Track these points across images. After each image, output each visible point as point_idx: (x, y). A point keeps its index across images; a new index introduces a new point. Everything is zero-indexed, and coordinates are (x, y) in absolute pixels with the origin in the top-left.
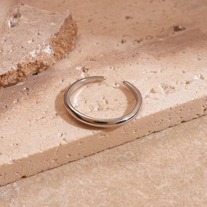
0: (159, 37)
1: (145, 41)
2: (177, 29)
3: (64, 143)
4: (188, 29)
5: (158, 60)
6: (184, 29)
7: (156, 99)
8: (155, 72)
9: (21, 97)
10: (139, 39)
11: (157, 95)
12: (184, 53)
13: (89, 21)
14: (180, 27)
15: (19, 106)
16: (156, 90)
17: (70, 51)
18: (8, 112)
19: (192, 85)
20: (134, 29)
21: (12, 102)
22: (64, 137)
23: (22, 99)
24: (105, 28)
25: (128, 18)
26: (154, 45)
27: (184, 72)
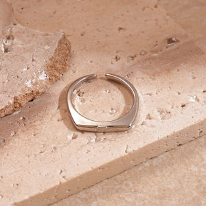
0: (153, 52)
1: (139, 58)
2: (170, 41)
3: (64, 181)
4: (182, 42)
5: (153, 79)
6: (178, 41)
7: (153, 126)
8: (150, 95)
9: (18, 128)
10: (133, 55)
11: (153, 122)
12: (179, 70)
13: (82, 35)
14: (174, 39)
15: (16, 140)
16: (152, 116)
17: (65, 71)
18: (6, 147)
19: (187, 108)
20: (128, 43)
21: (9, 135)
22: (63, 174)
23: (20, 130)
24: (99, 42)
25: (120, 29)
26: (148, 62)
27: (179, 94)
